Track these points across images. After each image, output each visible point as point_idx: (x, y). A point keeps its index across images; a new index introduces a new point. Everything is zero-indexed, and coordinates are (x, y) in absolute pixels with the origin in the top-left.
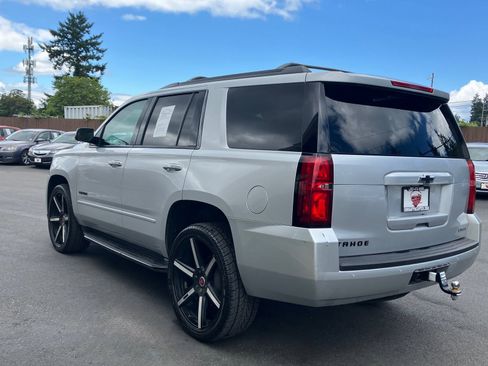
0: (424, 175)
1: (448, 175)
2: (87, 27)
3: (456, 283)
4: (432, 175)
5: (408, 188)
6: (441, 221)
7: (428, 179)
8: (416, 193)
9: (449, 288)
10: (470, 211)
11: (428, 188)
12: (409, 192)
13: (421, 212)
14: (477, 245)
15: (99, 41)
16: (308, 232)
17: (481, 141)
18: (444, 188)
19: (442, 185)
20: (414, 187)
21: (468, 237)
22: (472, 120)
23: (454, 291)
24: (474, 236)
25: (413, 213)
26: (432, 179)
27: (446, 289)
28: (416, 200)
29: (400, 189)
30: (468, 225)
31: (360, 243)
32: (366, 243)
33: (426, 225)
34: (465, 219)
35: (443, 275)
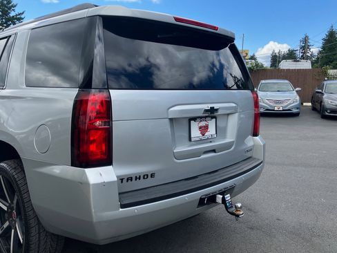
0: (207, 107)
1: (234, 105)
2: (12, 6)
3: (239, 205)
4: (216, 106)
5: (194, 119)
6: (228, 146)
7: (213, 110)
8: (203, 124)
9: (233, 210)
10: (255, 134)
11: (215, 117)
12: (197, 123)
13: (209, 140)
14: (261, 162)
15: (22, 16)
16: (84, 173)
17: (275, 78)
18: (230, 117)
19: (228, 114)
20: (201, 118)
21: (254, 156)
22: (271, 66)
23: (238, 213)
24: (259, 155)
25: (200, 141)
26: (217, 110)
27: (230, 210)
28: (204, 129)
29: (187, 121)
30: (253, 146)
31: (146, 176)
32: (152, 175)
33: (214, 151)
34: (251, 141)
35: (228, 197)
